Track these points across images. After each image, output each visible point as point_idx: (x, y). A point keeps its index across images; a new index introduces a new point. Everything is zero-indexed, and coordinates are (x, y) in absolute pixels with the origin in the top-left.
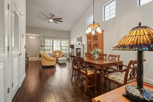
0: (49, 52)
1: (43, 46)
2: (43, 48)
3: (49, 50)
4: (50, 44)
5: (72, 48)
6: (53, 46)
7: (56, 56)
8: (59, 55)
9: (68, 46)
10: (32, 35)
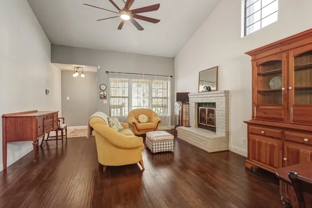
0: (121, 113)
1: (105, 97)
2: (105, 101)
3: (121, 107)
4: (124, 92)
5: (183, 103)
6: (129, 98)
7: (138, 124)
8: (148, 122)
9: (169, 95)
10: (78, 68)
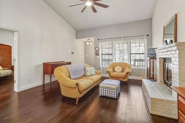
2: (98, 57)
8: (121, 72)
10: (89, 39)
